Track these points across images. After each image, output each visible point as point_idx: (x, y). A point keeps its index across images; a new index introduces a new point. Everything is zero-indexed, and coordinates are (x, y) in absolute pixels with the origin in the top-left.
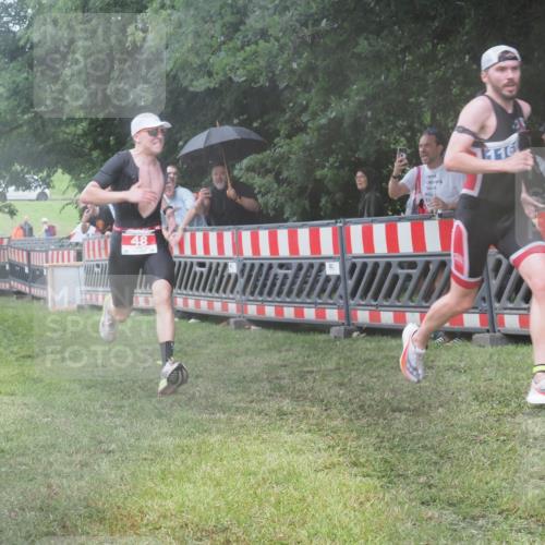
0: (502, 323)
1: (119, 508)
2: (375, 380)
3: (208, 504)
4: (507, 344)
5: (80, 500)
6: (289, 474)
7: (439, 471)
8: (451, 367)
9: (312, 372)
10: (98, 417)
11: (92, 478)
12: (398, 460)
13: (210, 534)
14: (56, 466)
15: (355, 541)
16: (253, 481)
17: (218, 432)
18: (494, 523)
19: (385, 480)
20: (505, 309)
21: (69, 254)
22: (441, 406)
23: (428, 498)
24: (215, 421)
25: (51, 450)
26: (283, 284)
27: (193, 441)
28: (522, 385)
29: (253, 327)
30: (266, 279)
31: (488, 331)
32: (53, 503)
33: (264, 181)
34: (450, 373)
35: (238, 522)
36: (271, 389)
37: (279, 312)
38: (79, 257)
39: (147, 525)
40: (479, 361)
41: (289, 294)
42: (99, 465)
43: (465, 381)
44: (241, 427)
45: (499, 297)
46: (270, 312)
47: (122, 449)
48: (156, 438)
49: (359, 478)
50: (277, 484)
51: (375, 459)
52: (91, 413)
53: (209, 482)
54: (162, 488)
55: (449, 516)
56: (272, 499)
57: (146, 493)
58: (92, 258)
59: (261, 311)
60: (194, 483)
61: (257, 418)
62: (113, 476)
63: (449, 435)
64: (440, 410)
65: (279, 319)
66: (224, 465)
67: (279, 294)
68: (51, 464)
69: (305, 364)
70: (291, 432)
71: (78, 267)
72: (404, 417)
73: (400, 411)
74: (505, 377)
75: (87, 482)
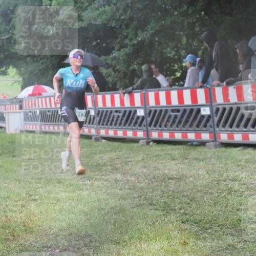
0: (219, 137)
1: (39, 226)
2: (160, 165)
3: (82, 224)
4: (222, 147)
5: (21, 222)
6: (120, 209)
7: (190, 207)
8: (196, 159)
9: (131, 161)
10: (30, 184)
11: (27, 213)
12: (171, 202)
13: (82, 238)
14: (10, 207)
15: (151, 240)
16: (103, 213)
17: (87, 190)
18: (215, 231)
19: (165, 211)
20: (221, 131)
21: (16, 106)
22: (191, 176)
23: (185, 220)
24: (85, 185)
25: (7, 200)
26: (117, 120)
27: (75, 194)
28: (229, 166)
29: (103, 141)
30: (109, 117)
31: (213, 141)
32: (8, 224)
33: (107, 71)
34: (195, 161)
35: (96, 232)
36: (112, 170)
37: (116, 133)
38: (21, 108)
39: (53, 234)
40: (209, 155)
41: (120, 125)
42: (30, 206)
43: (202, 165)
44: (98, 187)
45: (218, 125)
46: (111, 133)
47: (41, 199)
48: (57, 193)
49: (153, 211)
50: (114, 214)
51: (160, 202)
52: (26, 182)
53: (82, 214)
54: (60, 217)
55: (195, 228)
56: (112, 221)
57: (52, 219)
58: (27, 108)
59: (107, 133)
60: (75, 214)
61: (105, 183)
62: (37, 211)
63: (195, 190)
64: (191, 178)
65: (116, 136)
66: (89, 205)
67: (115, 125)
68: (7, 206)
69: (128, 157)
70: (121, 190)
71: (20, 112)
72: (174, 182)
73: (172, 179)
74: (221, 163)
75: (24, 214)
